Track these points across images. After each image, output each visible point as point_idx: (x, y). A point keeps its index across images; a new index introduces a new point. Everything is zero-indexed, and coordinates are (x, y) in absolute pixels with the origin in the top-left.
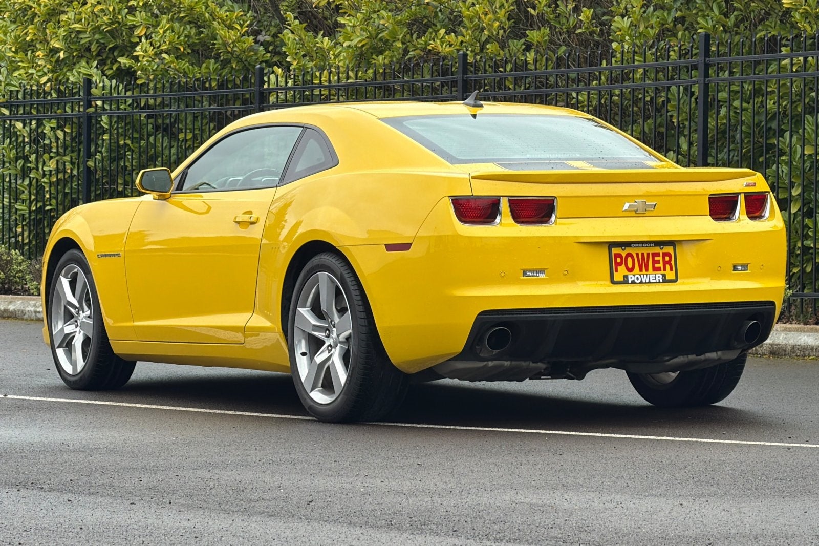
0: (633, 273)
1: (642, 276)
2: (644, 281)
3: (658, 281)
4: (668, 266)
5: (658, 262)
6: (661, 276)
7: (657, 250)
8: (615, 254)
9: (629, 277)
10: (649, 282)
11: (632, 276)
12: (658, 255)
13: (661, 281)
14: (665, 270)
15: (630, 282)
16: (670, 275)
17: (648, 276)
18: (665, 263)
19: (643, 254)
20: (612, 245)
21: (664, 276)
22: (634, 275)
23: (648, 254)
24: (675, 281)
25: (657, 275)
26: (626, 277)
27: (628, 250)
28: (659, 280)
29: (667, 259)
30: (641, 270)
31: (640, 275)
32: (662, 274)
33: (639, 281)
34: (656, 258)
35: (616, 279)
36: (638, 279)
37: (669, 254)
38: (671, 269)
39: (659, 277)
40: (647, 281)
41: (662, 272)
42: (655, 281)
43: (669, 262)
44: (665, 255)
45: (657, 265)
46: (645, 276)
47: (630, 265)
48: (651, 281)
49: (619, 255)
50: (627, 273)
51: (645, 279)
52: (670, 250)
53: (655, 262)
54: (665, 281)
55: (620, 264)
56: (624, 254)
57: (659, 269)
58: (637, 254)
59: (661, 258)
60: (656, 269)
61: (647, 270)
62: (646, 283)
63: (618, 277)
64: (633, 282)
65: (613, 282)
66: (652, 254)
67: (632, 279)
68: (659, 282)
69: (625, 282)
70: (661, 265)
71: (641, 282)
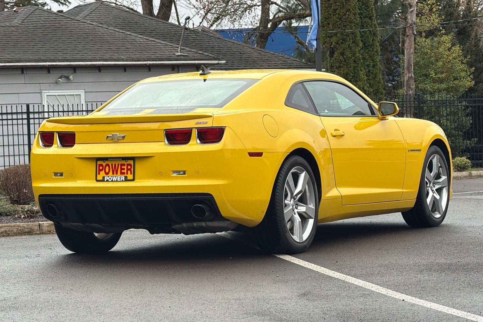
0: (108, 175)
1: (113, 177)
2: (114, 180)
3: (122, 180)
4: (129, 172)
5: (124, 169)
6: (124, 177)
7: (124, 162)
8: (99, 165)
9: (106, 177)
10: (117, 181)
11: (107, 177)
12: (124, 165)
13: (124, 180)
14: (127, 174)
15: (105, 180)
16: (130, 177)
17: (117, 177)
18: (128, 170)
19: (115, 165)
20: (98, 159)
21: (126, 177)
22: (108, 177)
23: (118, 165)
24: (133, 180)
25: (122, 177)
26: (104, 177)
27: (107, 162)
28: (123, 180)
29: (129, 167)
30: (113, 174)
31: (112, 177)
32: (125, 176)
33: (111, 180)
34: (123, 167)
35: (98, 179)
36: (110, 179)
37: (130, 165)
38: (131, 174)
39: (123, 178)
40: (116, 180)
41: (126, 175)
42: (120, 180)
43: (130, 170)
44: (128, 165)
45: (123, 171)
46: (115, 177)
47: (107, 171)
48: (118, 180)
49: (102, 165)
50: (105, 175)
51: (115, 179)
52: (131, 162)
53: (122, 169)
54: (126, 180)
55: (102, 170)
56: (104, 165)
57: (124, 173)
58: (112, 165)
59: (125, 167)
60: (122, 173)
61: (117, 174)
62: (115, 181)
63: (100, 177)
64: (107, 181)
65: (97, 181)
66: (121, 164)
67: (107, 179)
68: (123, 181)
69: (103, 180)
70: (125, 171)
71: (112, 181)
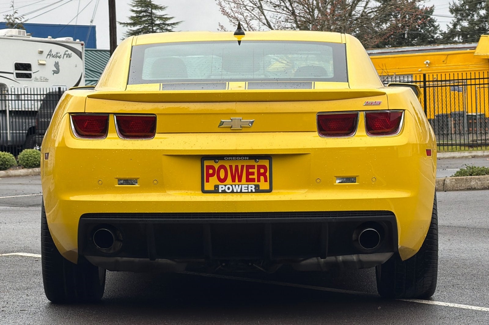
0: (224, 183)
1: (234, 186)
2: (235, 191)
3: (250, 191)
4: (262, 178)
5: (253, 174)
6: (254, 187)
7: (252, 163)
8: (207, 166)
9: (220, 187)
10: (241, 192)
11: (224, 186)
12: (253, 167)
13: (254, 191)
14: (259, 180)
15: (220, 191)
16: (264, 185)
17: (240, 186)
18: (259, 174)
19: (237, 167)
20: (204, 158)
21: (257, 186)
22: (225, 186)
23: (242, 166)
24: (270, 191)
25: (250, 186)
26: (217, 187)
27: (221, 163)
28: (252, 190)
29: (262, 171)
30: (234, 180)
31: (232, 186)
32: (255, 185)
33: (230, 190)
34: (250, 170)
35: (206, 188)
36: (229, 189)
37: (264, 167)
38: (266, 181)
39: (252, 187)
40: (239, 191)
41: (256, 183)
42: (247, 191)
43: (264, 174)
44: (259, 167)
45: (251, 177)
46: (237, 186)
47: (222, 176)
48: (243, 191)
49: (212, 167)
50: (218, 183)
51: (237, 189)
52: (266, 163)
53: (248, 174)
54: (258, 190)
55: (212, 175)
56: (216, 166)
57: (253, 180)
58: (231, 167)
59: (255, 170)
60: (248, 180)
61: (240, 180)
62: (237, 192)
63: (209, 186)
64: (224, 192)
65: (204, 191)
66: (247, 166)
67: (223, 189)
68: (252, 192)
69: (216, 191)
70: (255, 176)
71: (233, 192)
